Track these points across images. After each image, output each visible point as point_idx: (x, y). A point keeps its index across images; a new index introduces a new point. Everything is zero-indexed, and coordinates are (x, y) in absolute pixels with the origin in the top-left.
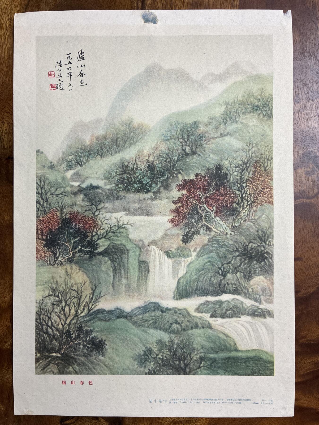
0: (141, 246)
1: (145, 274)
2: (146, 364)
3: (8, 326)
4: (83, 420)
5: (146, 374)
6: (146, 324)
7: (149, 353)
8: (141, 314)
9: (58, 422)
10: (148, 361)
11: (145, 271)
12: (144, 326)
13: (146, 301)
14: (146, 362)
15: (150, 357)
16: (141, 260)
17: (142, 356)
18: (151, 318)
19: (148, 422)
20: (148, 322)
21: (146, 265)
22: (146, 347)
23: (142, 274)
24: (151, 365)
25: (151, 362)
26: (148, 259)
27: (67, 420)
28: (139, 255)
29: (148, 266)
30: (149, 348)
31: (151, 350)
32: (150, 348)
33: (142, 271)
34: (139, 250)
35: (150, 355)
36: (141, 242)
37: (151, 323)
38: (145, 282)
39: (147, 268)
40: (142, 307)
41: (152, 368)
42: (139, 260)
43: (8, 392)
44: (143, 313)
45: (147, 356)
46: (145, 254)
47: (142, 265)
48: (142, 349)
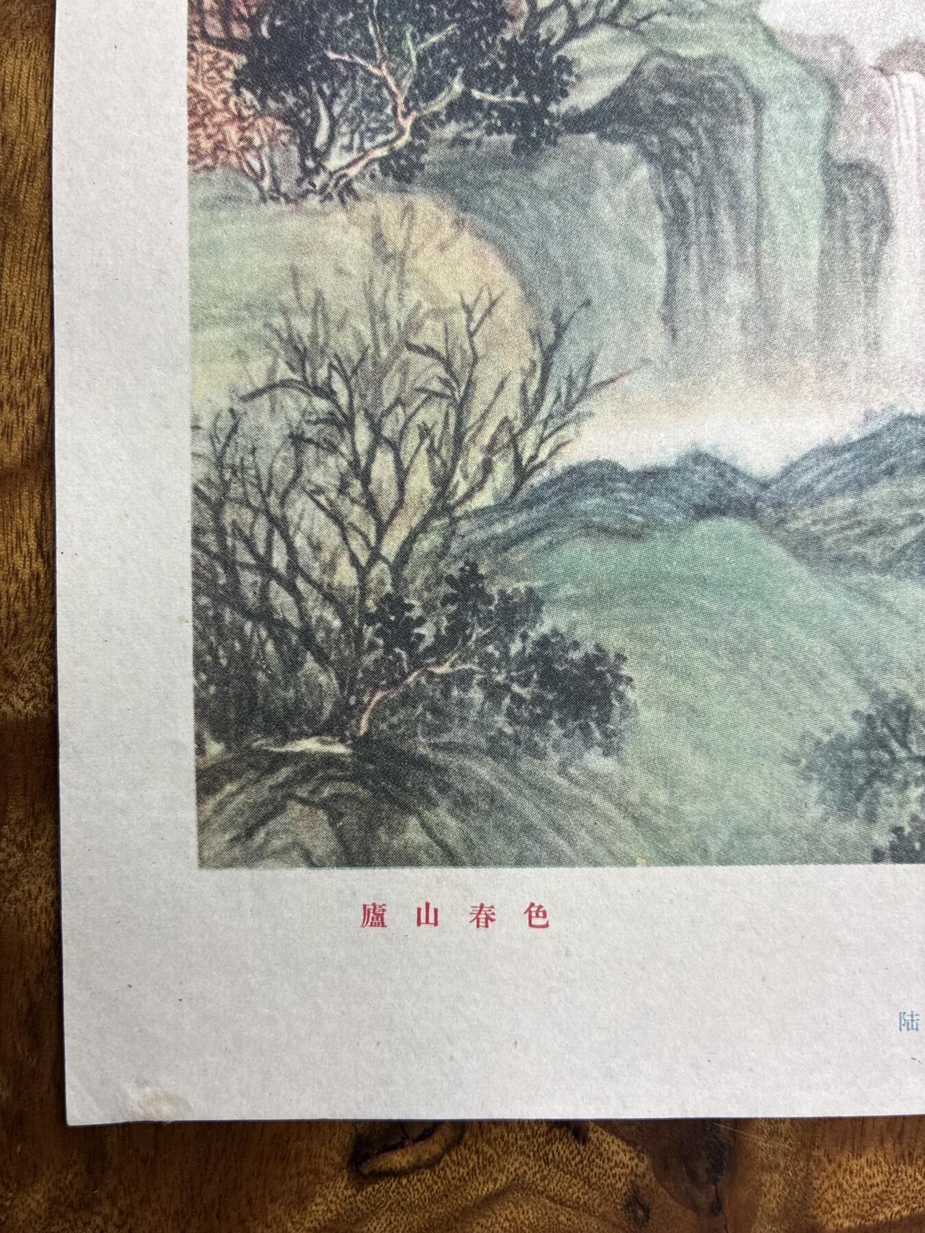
0: (836, 69)
1: (867, 241)
2: (876, 795)
3: (25, 574)
4: (488, 1142)
5: (878, 857)
6: (873, 550)
7: (892, 730)
8: (842, 491)
9: (338, 1159)
10: (889, 780)
11: (865, 227)
12: (864, 563)
13: (877, 407)
14: (877, 784)
15: (902, 754)
16: (841, 158)
17: (853, 746)
18: (907, 512)
19: (889, 1145)
20: (889, 539)
21: (869, 185)
22: (878, 696)
23: (847, 241)
24: (908, 801)
25: (906, 784)
26: (884, 149)
27: (393, 1148)
28: (829, 126)
29: (882, 191)
30: (892, 696)
31: (910, 709)
32: (902, 698)
33: (846, 226)
34: (823, 98)
35: (904, 745)
36: (835, 51)
37: (907, 546)
38: (867, 290)
39: (875, 202)
40: (849, 447)
41: (914, 818)
42: (827, 157)
43: (26, 983)
44: (859, 485)
45: (885, 747)
46: (864, 122)
47: (845, 189)
48: (853, 707)
